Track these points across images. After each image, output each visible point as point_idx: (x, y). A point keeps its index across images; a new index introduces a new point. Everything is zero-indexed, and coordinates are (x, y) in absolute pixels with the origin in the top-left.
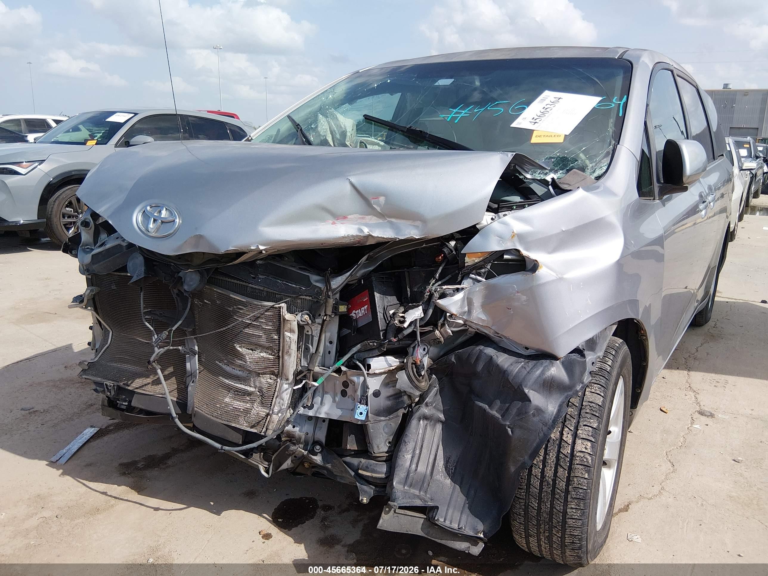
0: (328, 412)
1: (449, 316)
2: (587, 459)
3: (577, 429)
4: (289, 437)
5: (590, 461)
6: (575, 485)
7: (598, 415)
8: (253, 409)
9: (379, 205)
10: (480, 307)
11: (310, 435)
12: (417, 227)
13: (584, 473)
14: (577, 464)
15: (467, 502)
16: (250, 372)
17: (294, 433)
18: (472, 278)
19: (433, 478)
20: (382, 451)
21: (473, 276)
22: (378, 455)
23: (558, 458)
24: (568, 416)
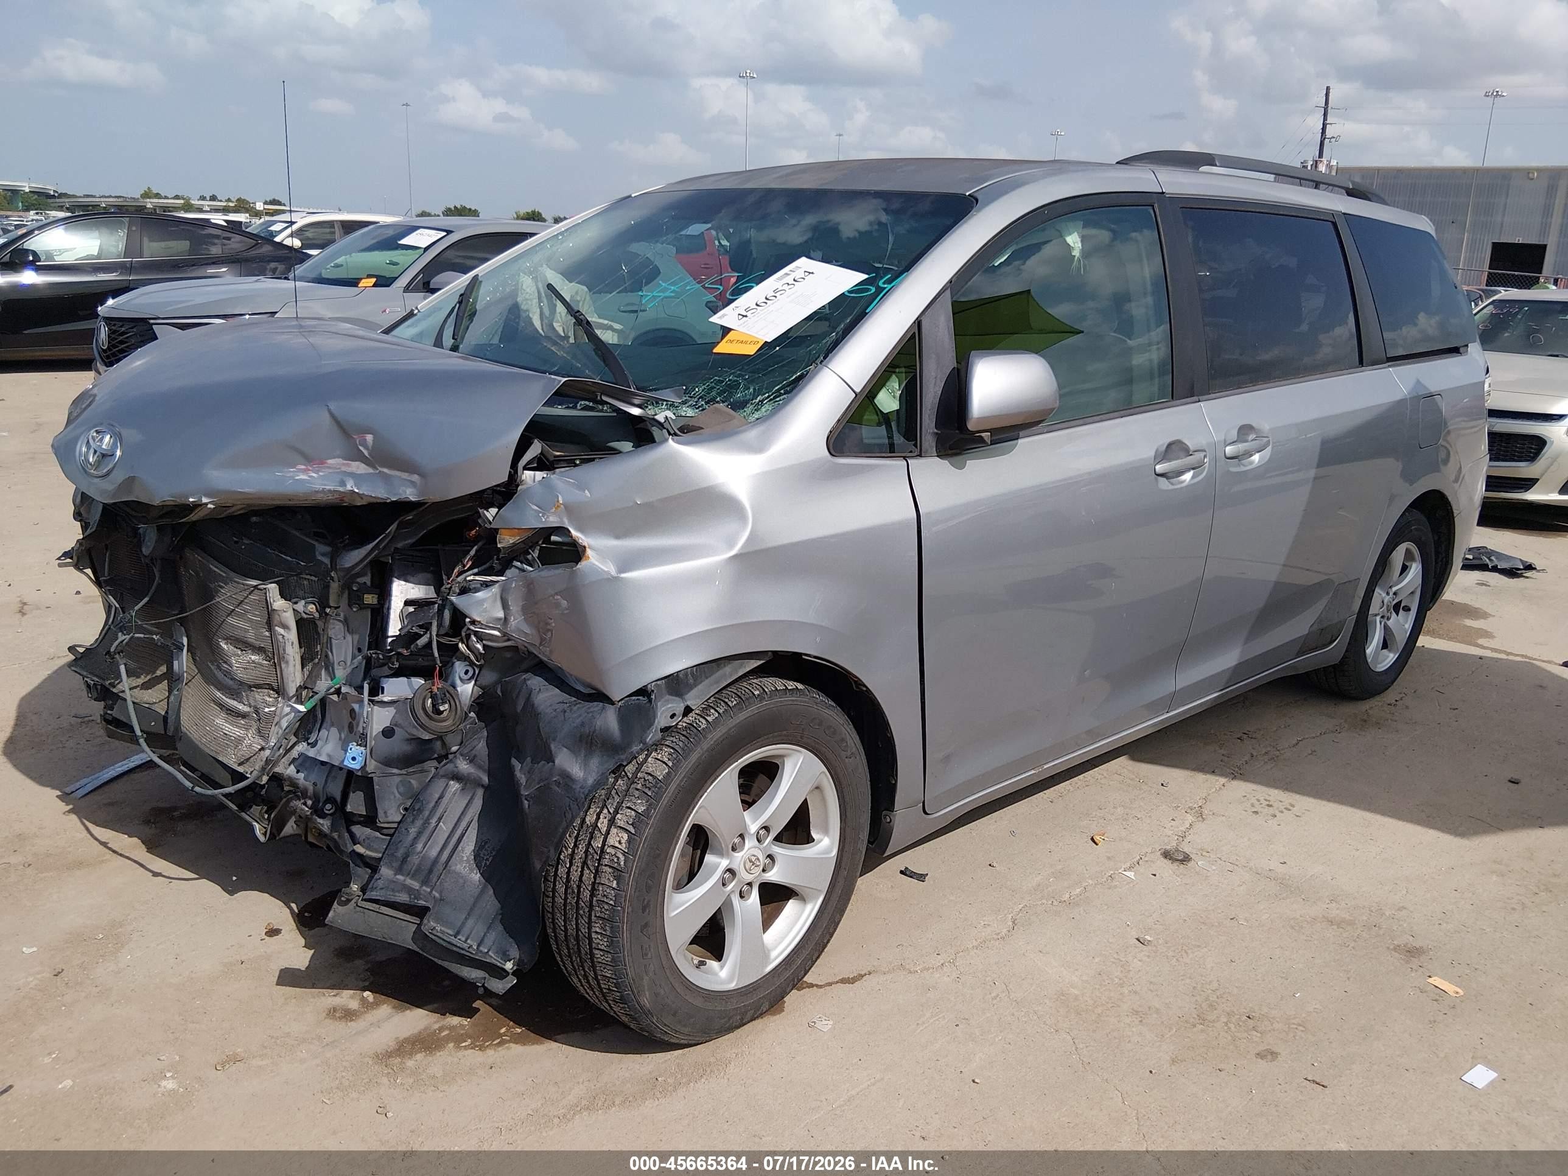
0: (331, 754)
1: (470, 622)
2: (618, 858)
3: (616, 812)
4: (294, 787)
5: (622, 863)
6: (600, 896)
7: (650, 794)
8: (247, 739)
9: (366, 448)
10: (521, 613)
11: (320, 786)
12: (413, 484)
13: (612, 879)
14: (606, 865)
15: (501, 912)
16: (241, 683)
17: (297, 781)
18: (517, 567)
19: (448, 868)
20: (391, 821)
21: (518, 564)
22: (382, 825)
23: (586, 852)
24: (614, 792)
